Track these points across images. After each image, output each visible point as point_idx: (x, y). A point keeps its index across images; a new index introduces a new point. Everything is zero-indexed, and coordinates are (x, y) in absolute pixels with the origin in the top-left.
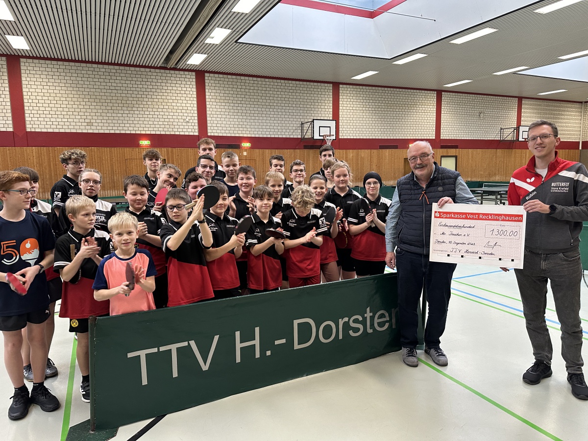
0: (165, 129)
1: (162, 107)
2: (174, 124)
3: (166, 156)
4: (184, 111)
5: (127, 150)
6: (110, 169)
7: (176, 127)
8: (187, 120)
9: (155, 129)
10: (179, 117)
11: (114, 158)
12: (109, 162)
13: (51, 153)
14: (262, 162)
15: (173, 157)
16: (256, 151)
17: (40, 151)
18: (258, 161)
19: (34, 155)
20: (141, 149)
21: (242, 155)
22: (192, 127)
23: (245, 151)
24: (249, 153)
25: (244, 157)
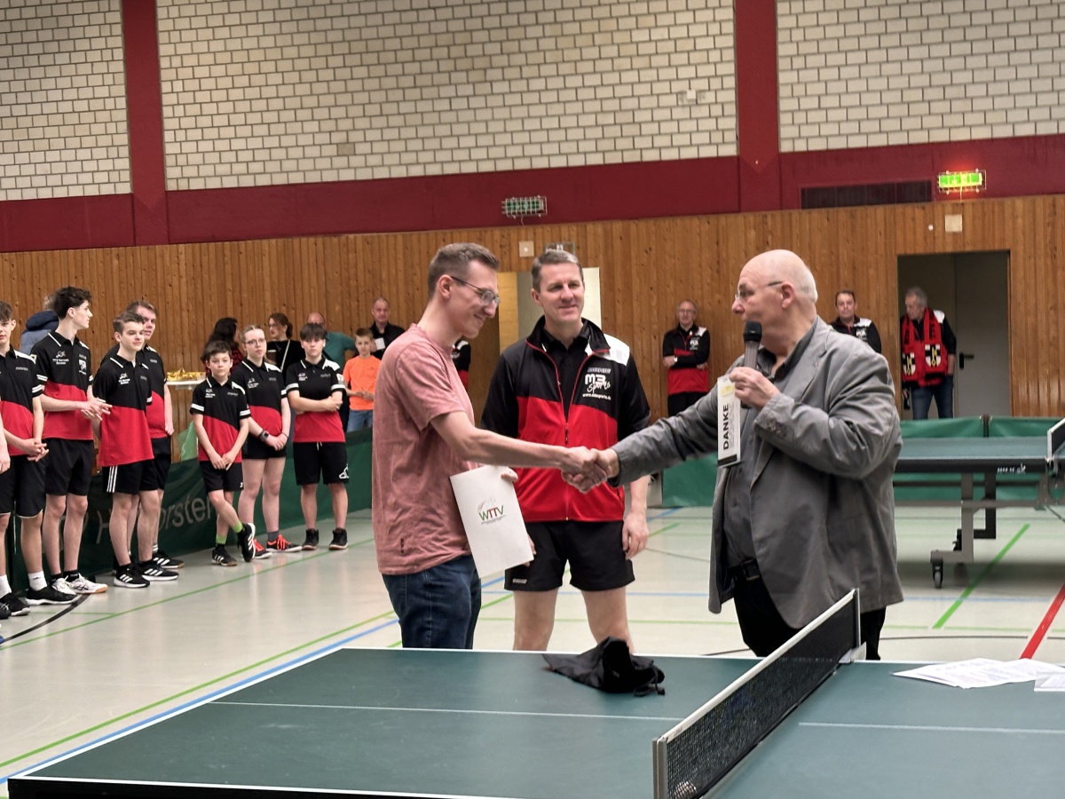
0: (604, 145)
1: (594, 53)
2: (640, 116)
4: (682, 59)
7: (647, 129)
8: (691, 95)
9: (566, 148)
10: (658, 88)
12: (401, 286)
13: (229, 262)
14: (1049, 262)
15: (627, 257)
16: (1014, 208)
17: (198, 255)
18: (1025, 259)
19: (183, 273)
20: (512, 232)
21: (940, 229)
22: (711, 124)
23: (954, 213)
24: (974, 218)
25: (949, 240)
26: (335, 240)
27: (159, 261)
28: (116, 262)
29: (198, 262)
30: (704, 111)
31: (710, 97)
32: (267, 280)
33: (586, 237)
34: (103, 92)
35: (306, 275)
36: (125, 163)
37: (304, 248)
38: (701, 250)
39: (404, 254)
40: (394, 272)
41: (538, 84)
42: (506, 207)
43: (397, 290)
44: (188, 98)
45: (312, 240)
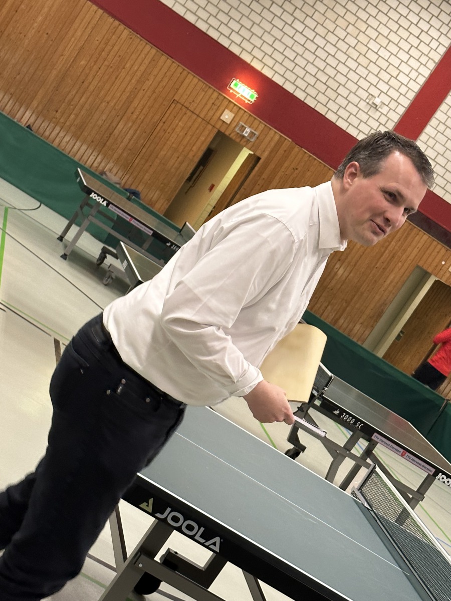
0: (311, 91)
1: (342, 34)
2: (341, 90)
3: (266, 153)
4: (386, 77)
5: (192, 81)
6: (124, 97)
7: (340, 101)
8: (377, 101)
10: (362, 83)
11: (152, 78)
12: (134, 81)
15: (281, 164)
21: (447, 267)
30: (376, 115)
31: (385, 110)
33: (266, 136)
39: (149, 63)
41: (299, 26)
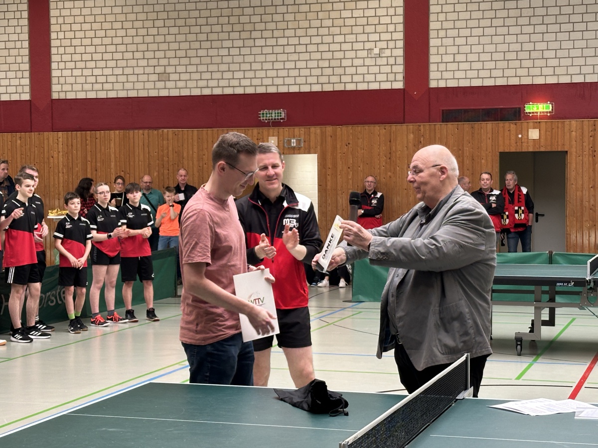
0: (322, 80)
1: (318, 23)
2: (345, 63)
4: (371, 29)
7: (350, 71)
8: (376, 51)
9: (299, 80)
10: (356, 46)
13: (90, 144)
14: (591, 159)
15: (334, 148)
16: (570, 125)
17: (70, 140)
18: (576, 157)
19: (61, 150)
20: (265, 130)
21: (526, 137)
22: (387, 69)
23: (534, 128)
24: (546, 131)
25: (531, 144)
26: (155, 132)
27: (46, 142)
28: (19, 142)
29: (70, 143)
30: (384, 61)
31: (387, 53)
32: (113, 156)
33: (310, 135)
34: (15, 37)
35: (137, 153)
36: (27, 81)
37: (136, 137)
38: (379, 145)
39: (198, 143)
40: (191, 153)
41: (283, 41)
42: (261, 115)
43: (193, 164)
44: (67, 42)
45: (141, 131)
